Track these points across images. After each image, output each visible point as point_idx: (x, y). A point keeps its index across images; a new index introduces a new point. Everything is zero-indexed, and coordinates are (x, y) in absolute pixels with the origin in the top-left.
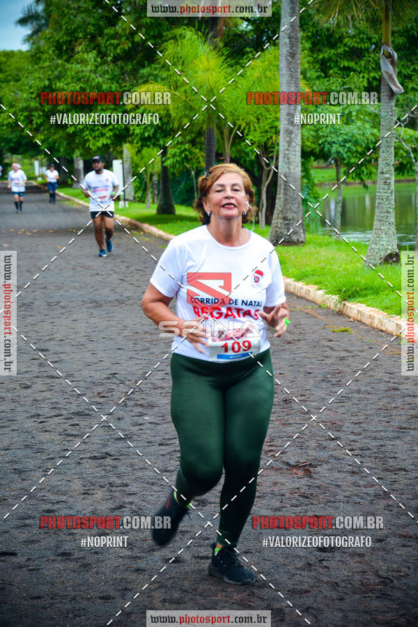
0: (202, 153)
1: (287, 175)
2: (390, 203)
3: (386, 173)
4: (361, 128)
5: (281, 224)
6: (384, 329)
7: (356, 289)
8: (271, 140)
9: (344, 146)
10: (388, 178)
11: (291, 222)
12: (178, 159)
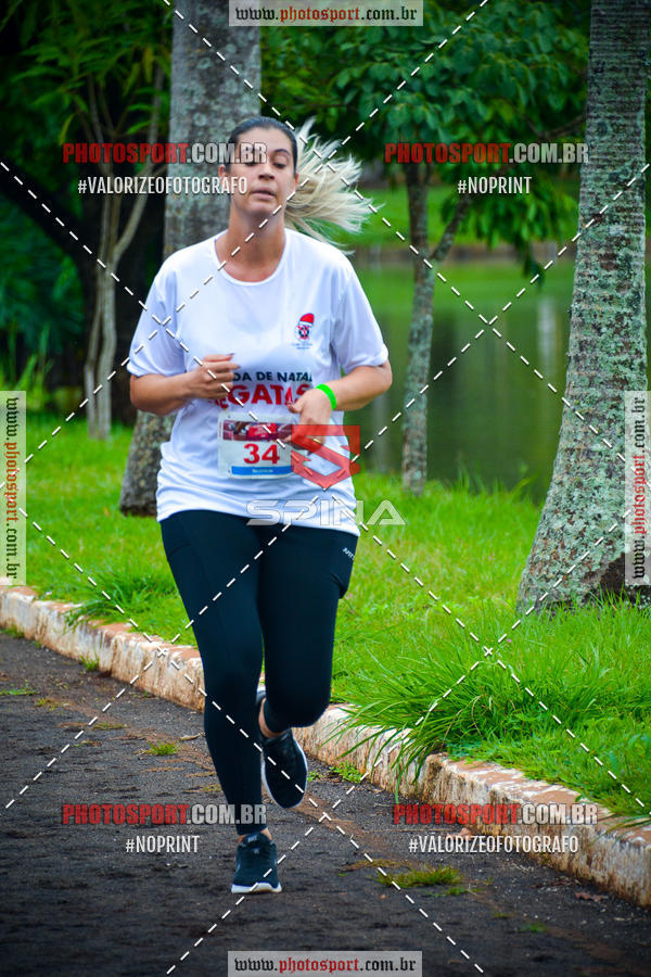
1: (205, 216)
2: (628, 346)
3: (613, 222)
4: (511, 23)
6: (599, 876)
7: (482, 703)
8: (136, 67)
9: (443, 100)
10: (619, 241)
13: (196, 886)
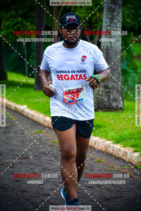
0: (33, 26)
1: (109, 48)
5: (102, 91)
11: (112, 90)
12: (12, 31)
13: (107, 190)
